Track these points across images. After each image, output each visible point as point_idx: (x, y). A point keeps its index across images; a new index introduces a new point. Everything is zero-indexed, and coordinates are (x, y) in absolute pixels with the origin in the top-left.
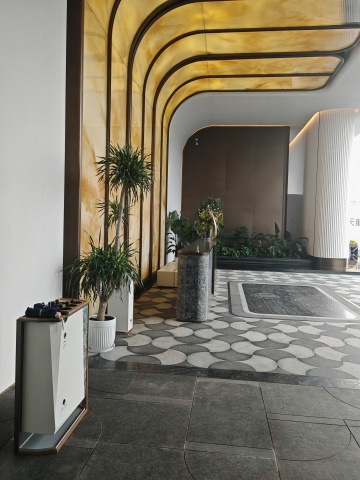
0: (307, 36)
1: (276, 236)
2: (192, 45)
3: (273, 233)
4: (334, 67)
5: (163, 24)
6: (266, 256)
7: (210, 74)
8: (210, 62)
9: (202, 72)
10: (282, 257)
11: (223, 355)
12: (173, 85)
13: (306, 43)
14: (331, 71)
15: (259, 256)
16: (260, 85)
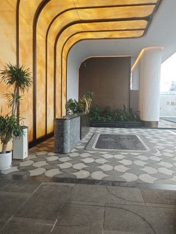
0: (128, 9)
1: (124, 111)
2: (71, 16)
3: (123, 109)
4: (146, 25)
5: (52, 5)
6: (119, 121)
7: (85, 30)
8: (83, 24)
9: (80, 30)
10: (127, 121)
11: (65, 170)
12: (66, 36)
13: (128, 13)
14: (145, 27)
15: (116, 120)
16: (111, 36)
